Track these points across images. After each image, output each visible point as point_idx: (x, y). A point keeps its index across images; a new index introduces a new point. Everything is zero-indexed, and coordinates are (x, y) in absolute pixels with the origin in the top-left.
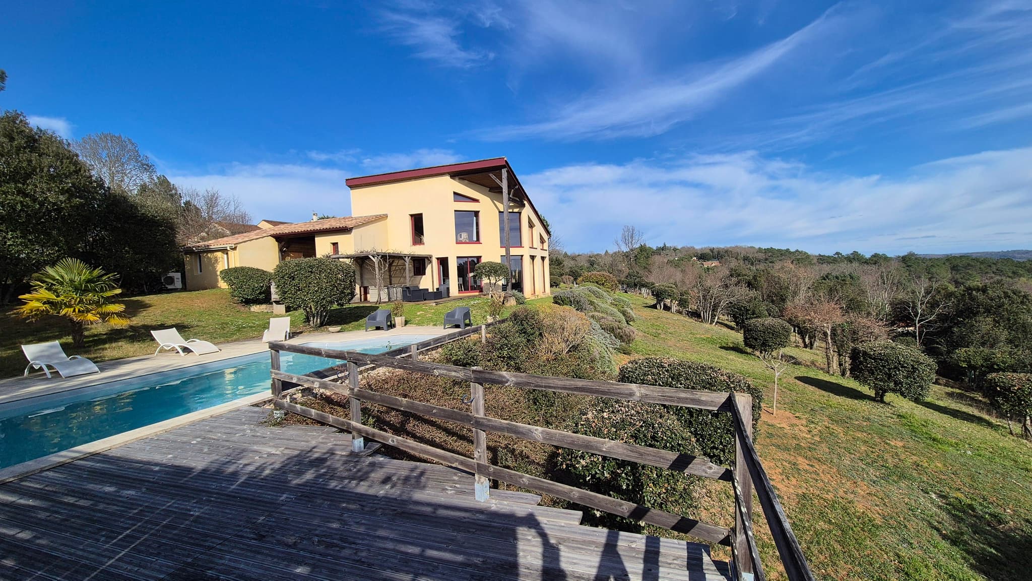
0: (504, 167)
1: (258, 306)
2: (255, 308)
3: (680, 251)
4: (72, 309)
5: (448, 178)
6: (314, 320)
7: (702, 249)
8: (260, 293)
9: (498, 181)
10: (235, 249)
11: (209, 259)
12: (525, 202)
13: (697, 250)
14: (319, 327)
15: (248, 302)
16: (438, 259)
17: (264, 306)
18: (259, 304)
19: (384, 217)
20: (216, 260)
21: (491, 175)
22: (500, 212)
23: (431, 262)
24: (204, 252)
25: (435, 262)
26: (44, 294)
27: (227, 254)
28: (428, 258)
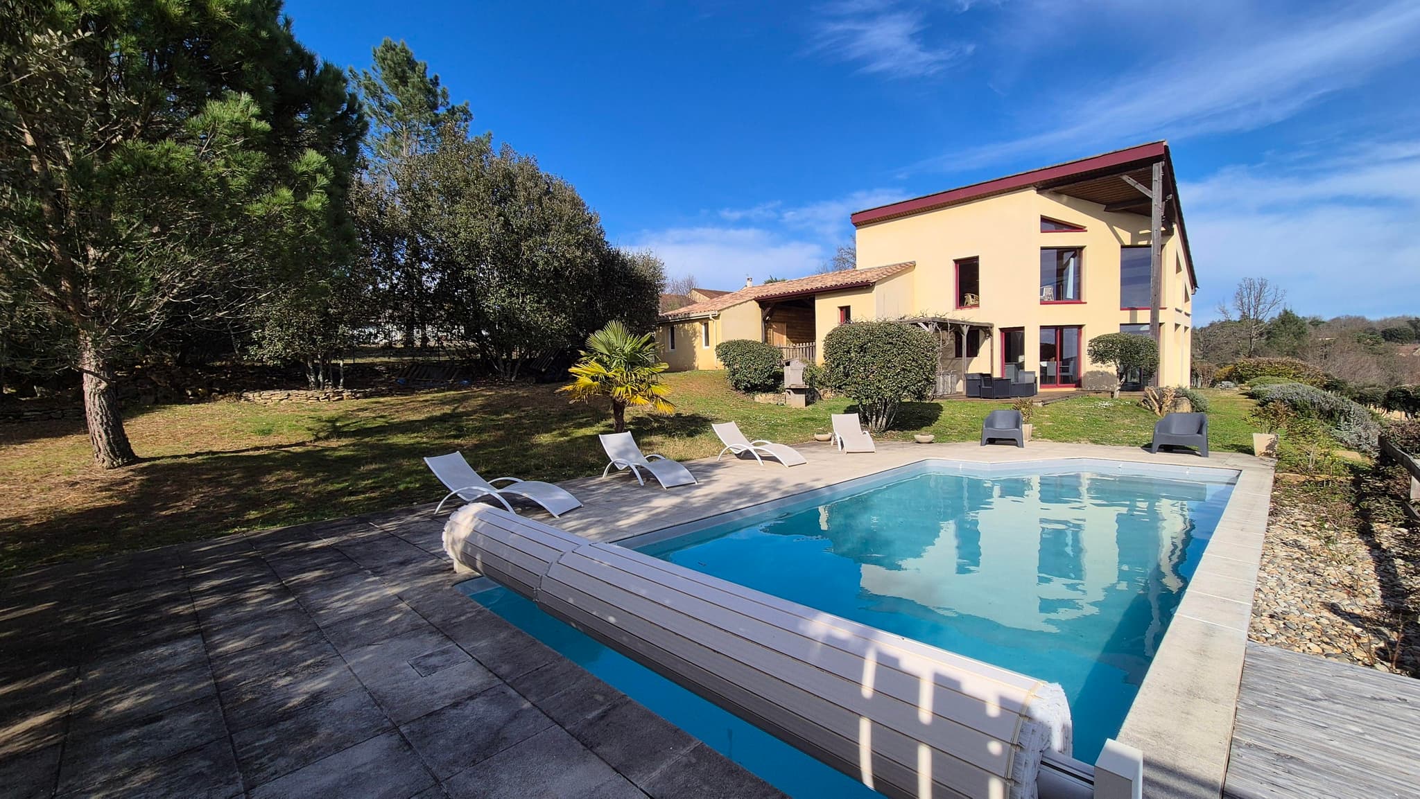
0: (1157, 159)
1: (764, 395)
2: (761, 398)
3: (1329, 325)
4: (624, 389)
5: (1032, 193)
6: (877, 420)
7: (1385, 320)
8: (769, 377)
9: (1141, 188)
10: (716, 318)
11: (686, 332)
12: (1175, 226)
13: (1370, 323)
14: (884, 431)
15: (752, 389)
16: (1002, 330)
17: (771, 396)
18: (764, 392)
19: (908, 267)
20: (695, 333)
21: (1125, 178)
22: (1123, 247)
23: (991, 335)
24: (681, 322)
25: (997, 335)
26: (595, 368)
27: (706, 325)
28: (987, 330)
